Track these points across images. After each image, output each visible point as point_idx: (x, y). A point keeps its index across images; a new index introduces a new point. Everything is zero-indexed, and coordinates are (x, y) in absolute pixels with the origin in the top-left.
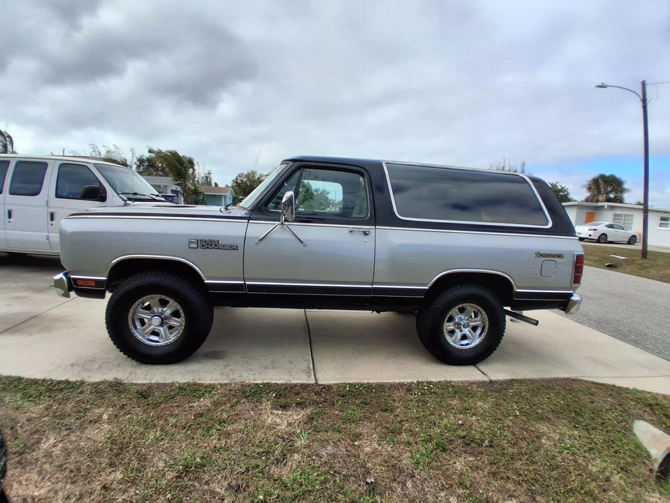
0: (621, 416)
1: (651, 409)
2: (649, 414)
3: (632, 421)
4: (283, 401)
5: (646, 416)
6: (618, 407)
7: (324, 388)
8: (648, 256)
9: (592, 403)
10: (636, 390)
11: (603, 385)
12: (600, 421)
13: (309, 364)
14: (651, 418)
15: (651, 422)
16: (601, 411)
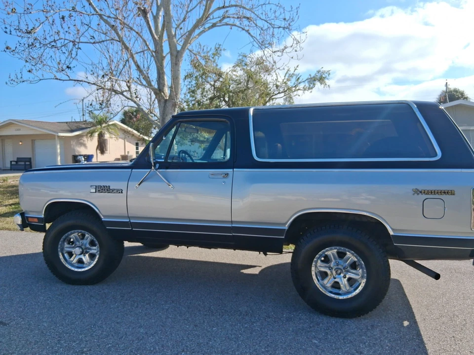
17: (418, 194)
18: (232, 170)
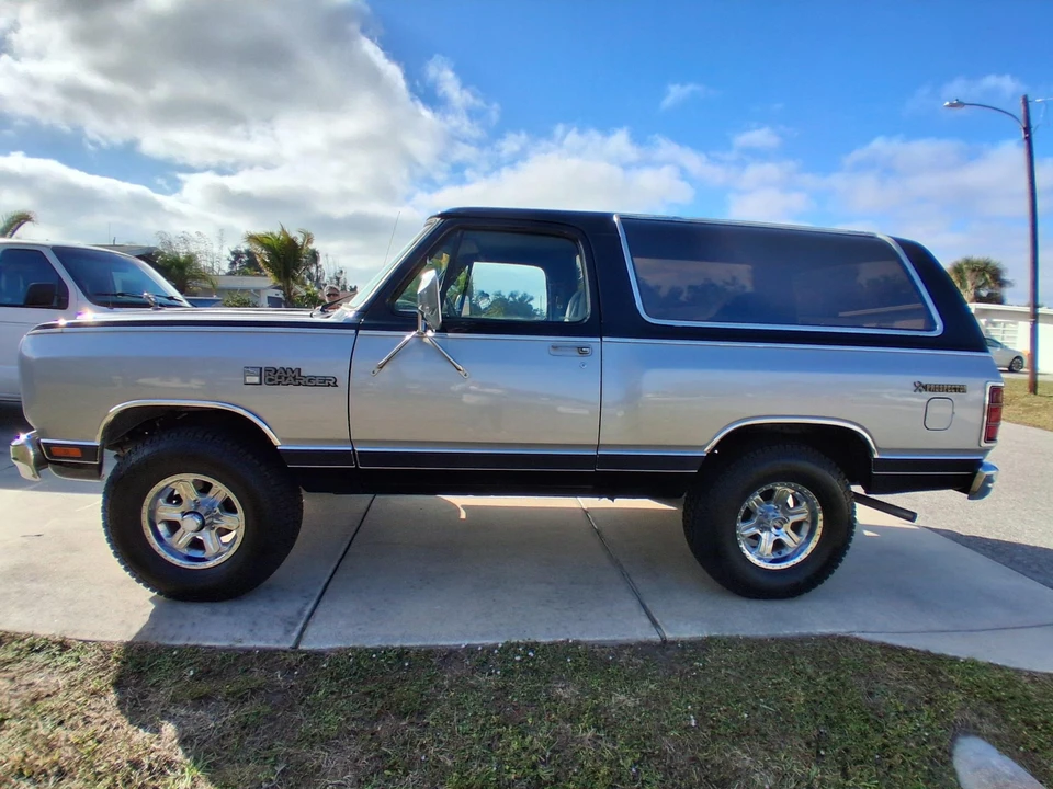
0: (929, 727)
1: (999, 709)
2: (993, 721)
3: (954, 740)
4: (204, 687)
5: (987, 727)
6: (925, 707)
7: (307, 657)
8: (1039, 391)
9: (871, 694)
10: (975, 663)
11: (904, 651)
12: (878, 740)
13: (307, 604)
14: (997, 731)
15: (997, 742)
16: (886, 715)
17: (920, 391)
18: (599, 339)
